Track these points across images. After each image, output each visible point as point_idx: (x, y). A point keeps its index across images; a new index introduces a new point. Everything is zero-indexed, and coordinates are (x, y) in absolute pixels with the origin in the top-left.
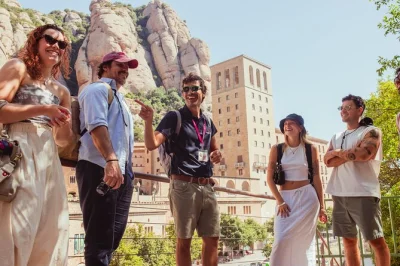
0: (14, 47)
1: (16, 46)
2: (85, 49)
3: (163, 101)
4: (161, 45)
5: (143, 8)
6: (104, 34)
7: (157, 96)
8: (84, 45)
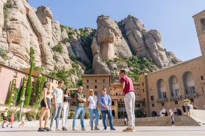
0: (61, 39)
1: (63, 38)
2: (96, 37)
3: (138, 62)
4: (134, 35)
5: (122, 21)
6: (106, 28)
7: (135, 60)
8: (96, 35)
